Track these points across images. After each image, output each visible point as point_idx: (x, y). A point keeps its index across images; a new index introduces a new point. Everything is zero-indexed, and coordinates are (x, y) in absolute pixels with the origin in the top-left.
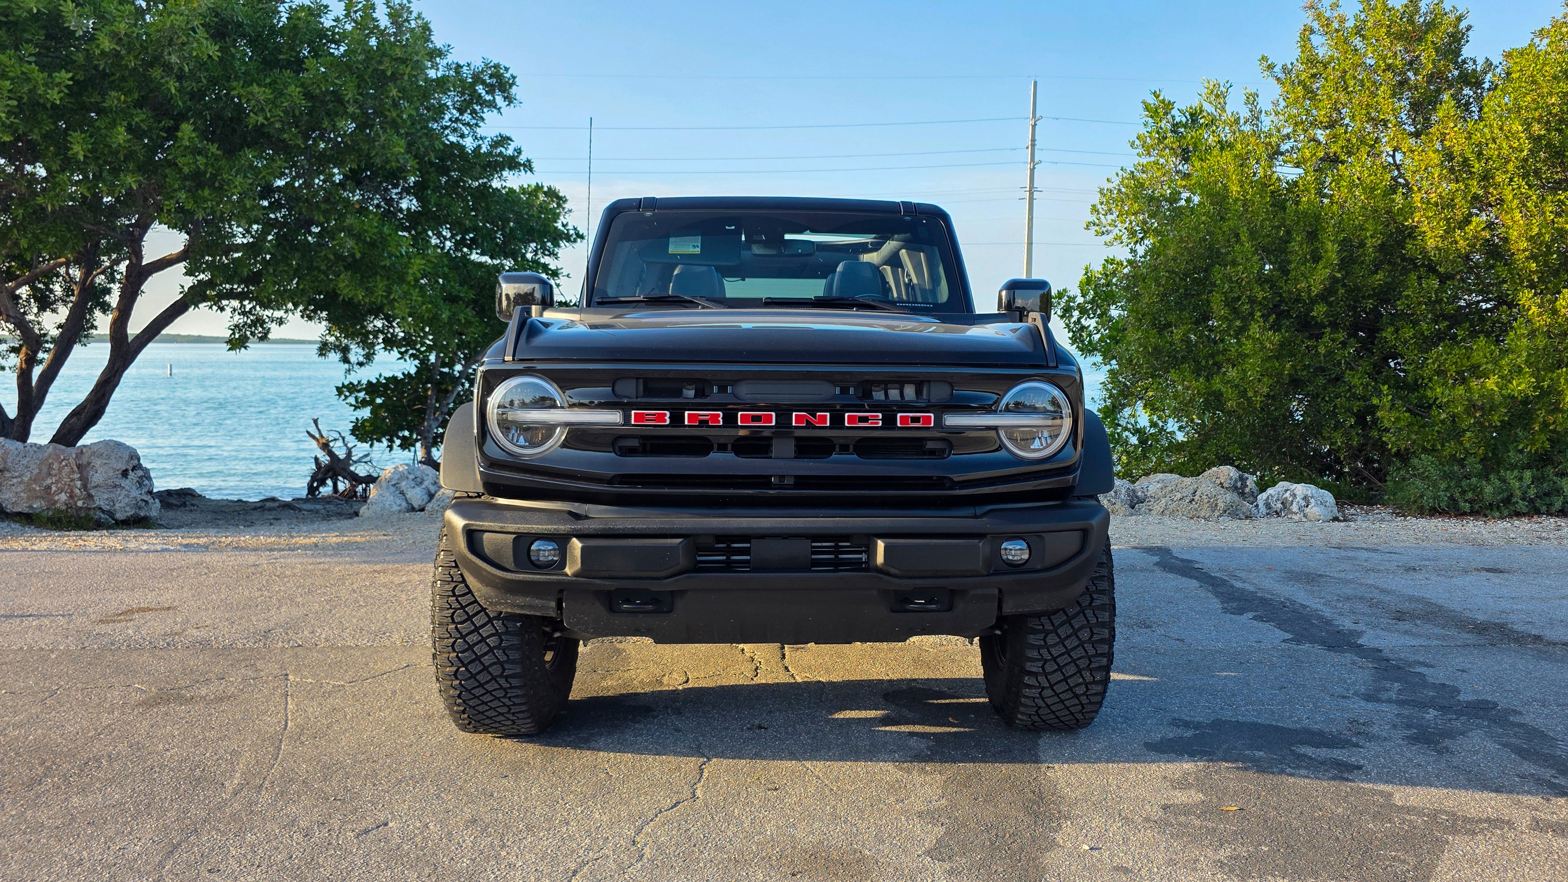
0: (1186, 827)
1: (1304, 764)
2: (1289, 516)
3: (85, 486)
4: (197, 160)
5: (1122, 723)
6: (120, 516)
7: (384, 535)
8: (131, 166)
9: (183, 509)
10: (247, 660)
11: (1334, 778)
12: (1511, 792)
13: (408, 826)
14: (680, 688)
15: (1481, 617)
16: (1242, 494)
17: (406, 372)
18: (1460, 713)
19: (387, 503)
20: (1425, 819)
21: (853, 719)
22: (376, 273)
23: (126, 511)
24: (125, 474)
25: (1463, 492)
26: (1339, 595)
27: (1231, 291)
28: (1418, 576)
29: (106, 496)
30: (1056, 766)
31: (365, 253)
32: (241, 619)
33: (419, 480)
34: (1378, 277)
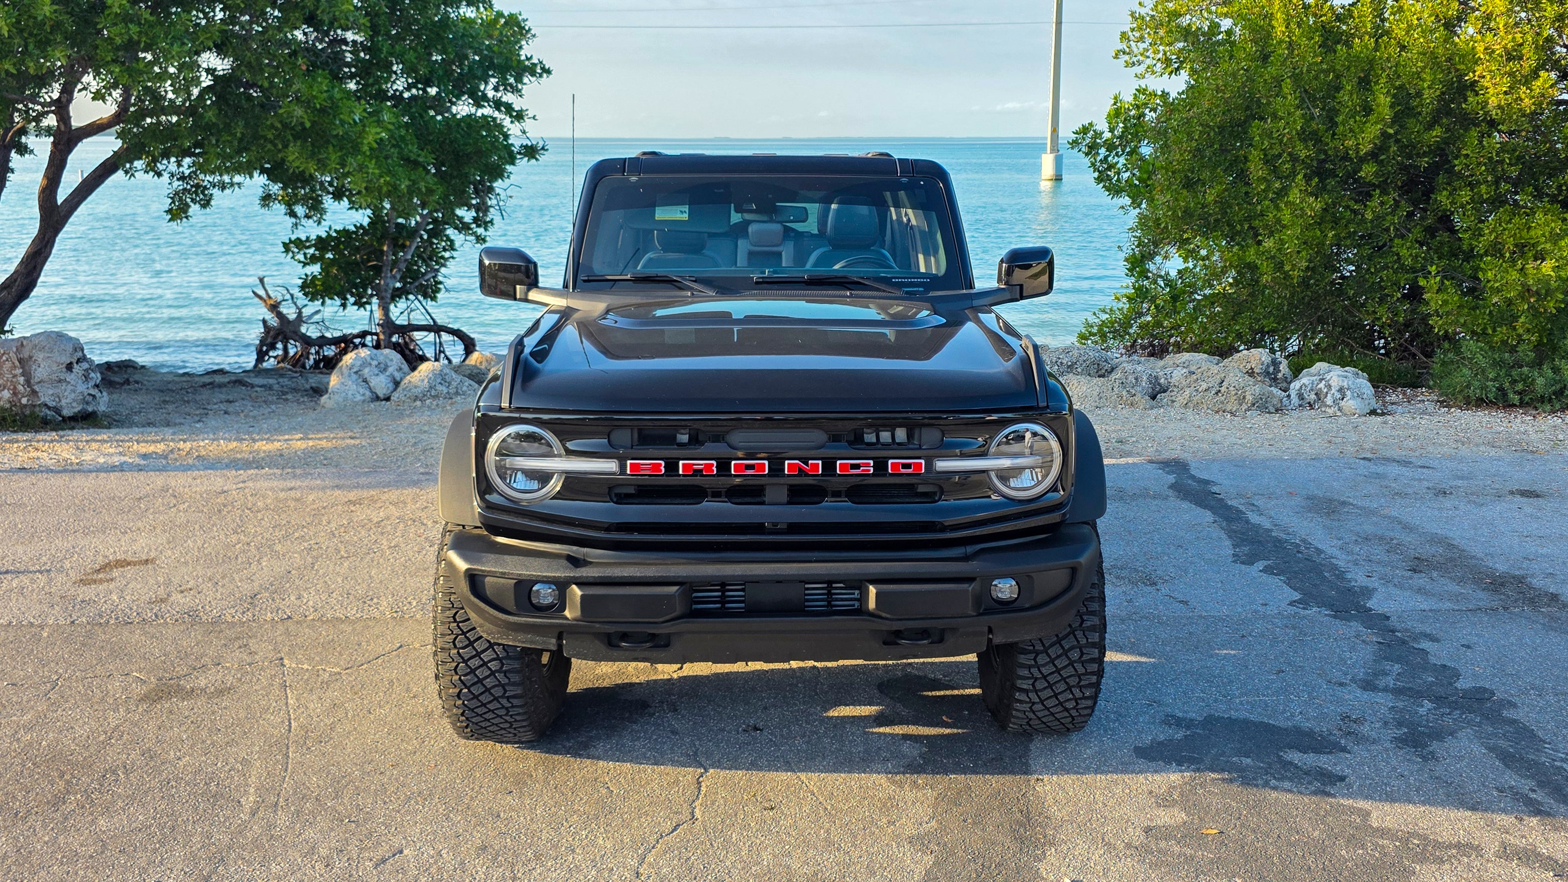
0: (1165, 854)
1: (1289, 774)
2: (1323, 409)
3: (28, 382)
4: (129, 29)
5: (1114, 722)
6: (66, 412)
7: (352, 438)
8: (59, 38)
9: (126, 387)
10: (239, 638)
11: (1315, 793)
12: (1486, 810)
13: (423, 853)
14: (675, 676)
15: (1501, 567)
16: (1274, 380)
17: (358, 225)
18: (1454, 706)
19: (350, 393)
20: (1397, 844)
21: (848, 717)
22: (328, 142)
23: (73, 407)
24: (69, 367)
25: (1513, 382)
26: (1358, 534)
27: (1271, 148)
28: (1448, 503)
29: (51, 392)
30: (1046, 778)
31: (315, 121)
32: (223, 578)
33: (382, 366)
34: (1434, 133)
